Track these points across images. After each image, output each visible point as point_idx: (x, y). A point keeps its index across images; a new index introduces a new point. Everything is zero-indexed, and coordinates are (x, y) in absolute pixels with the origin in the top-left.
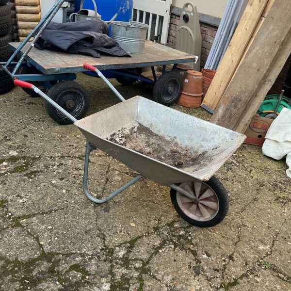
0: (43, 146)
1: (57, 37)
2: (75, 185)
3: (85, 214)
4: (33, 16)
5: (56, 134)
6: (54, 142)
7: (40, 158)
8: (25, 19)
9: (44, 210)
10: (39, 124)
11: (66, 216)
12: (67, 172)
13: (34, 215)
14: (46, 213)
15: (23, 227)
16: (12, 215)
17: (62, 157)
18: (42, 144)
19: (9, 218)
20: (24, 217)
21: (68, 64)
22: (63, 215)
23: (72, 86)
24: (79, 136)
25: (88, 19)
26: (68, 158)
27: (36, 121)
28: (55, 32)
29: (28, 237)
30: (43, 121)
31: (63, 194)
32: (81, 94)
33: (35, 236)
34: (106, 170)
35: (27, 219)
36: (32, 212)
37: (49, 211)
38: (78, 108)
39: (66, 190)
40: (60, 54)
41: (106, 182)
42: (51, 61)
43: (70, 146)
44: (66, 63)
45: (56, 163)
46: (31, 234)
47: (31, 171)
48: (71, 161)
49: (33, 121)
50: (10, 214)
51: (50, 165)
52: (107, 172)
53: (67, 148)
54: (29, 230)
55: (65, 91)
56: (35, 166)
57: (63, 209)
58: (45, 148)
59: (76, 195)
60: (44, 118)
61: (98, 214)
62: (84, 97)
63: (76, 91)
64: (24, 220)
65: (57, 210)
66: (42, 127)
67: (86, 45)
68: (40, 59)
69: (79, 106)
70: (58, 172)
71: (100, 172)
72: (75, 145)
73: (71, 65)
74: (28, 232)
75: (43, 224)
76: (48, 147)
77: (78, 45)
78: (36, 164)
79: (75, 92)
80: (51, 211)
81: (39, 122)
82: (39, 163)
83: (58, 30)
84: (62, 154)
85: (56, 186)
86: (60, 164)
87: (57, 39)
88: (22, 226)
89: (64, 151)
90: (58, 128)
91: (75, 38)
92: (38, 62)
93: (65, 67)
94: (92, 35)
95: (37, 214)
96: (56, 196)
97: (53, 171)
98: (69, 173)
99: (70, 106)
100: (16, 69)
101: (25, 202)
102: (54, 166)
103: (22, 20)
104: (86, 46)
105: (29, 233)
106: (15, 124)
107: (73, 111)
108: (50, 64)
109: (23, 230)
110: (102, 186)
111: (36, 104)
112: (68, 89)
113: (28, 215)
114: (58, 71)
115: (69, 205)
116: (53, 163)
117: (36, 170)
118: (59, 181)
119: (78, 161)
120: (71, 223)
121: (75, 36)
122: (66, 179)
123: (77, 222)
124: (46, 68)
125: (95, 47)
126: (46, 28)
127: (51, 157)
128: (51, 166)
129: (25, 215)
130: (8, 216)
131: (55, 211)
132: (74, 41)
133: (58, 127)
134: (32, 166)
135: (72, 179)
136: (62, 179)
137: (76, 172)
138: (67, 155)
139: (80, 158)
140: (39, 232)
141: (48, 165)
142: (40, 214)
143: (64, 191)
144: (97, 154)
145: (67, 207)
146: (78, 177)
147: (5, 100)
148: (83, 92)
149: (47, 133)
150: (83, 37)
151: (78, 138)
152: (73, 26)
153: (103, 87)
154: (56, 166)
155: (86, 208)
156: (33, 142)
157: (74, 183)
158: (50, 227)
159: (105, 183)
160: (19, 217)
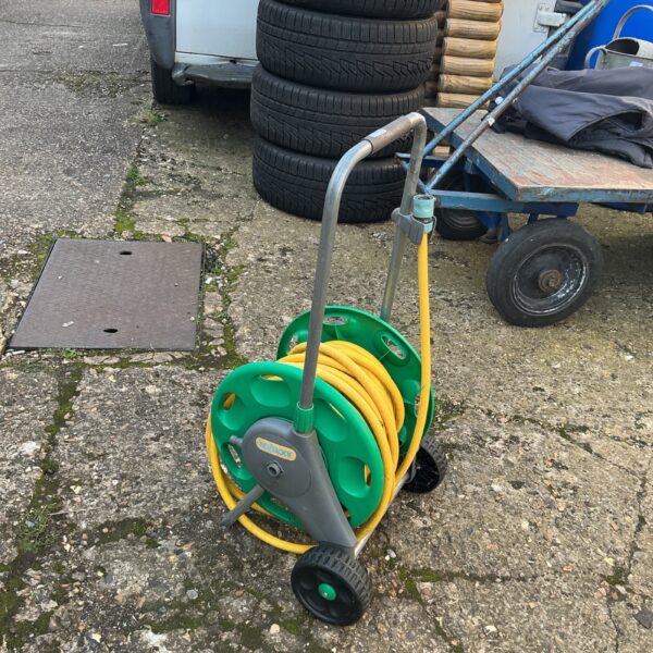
0: (468, 376)
1: (553, 106)
2: (554, 514)
3: (583, 615)
4: (481, 46)
5: (500, 348)
6: (496, 371)
7: (461, 409)
8: (461, 50)
9: (476, 569)
10: (460, 313)
11: (532, 605)
12: (530, 467)
13: (451, 577)
14: (482, 581)
15: (424, 604)
16: (399, 558)
17: (516, 417)
18: (467, 370)
19: (391, 564)
20: (426, 574)
21: (573, 179)
22: (526, 601)
23: (568, 235)
24: (558, 366)
25: (634, 64)
26: (532, 425)
27: (451, 305)
28: (549, 93)
29: (437, 640)
30: (469, 307)
31: (521, 531)
32: (584, 257)
33: (454, 643)
34: (638, 488)
35: (433, 581)
36: (447, 565)
37: (488, 576)
38: (564, 291)
39: (531, 524)
40: (545, 147)
41: (639, 528)
42: (530, 168)
43: (536, 389)
44: (565, 174)
45: (503, 434)
46: (443, 634)
47: (441, 440)
48: (539, 436)
49: (446, 304)
50: (393, 555)
51: (487, 434)
52: (640, 495)
53: (529, 395)
54: (440, 619)
55: (545, 246)
56: (450, 430)
57: (524, 580)
58: (474, 384)
59: (557, 545)
60: (471, 299)
61: (621, 626)
62: (590, 265)
63: (575, 248)
64: (428, 585)
65: (508, 579)
66: (467, 324)
67: (620, 130)
68: (502, 157)
69: (568, 287)
70: (507, 462)
71: (619, 490)
72: (549, 391)
73: (580, 182)
74: (437, 623)
75: (473, 613)
76: (481, 382)
77: (599, 128)
78: (453, 422)
79: (570, 251)
80: (492, 578)
81: (460, 310)
82: (461, 423)
83: (557, 87)
84: (517, 410)
85: (504, 503)
86: (512, 437)
87: (550, 111)
88: (420, 600)
89: (522, 403)
90: (505, 332)
91: (598, 111)
92: (498, 166)
93: (567, 187)
94: (645, 108)
95: (457, 575)
96: (504, 533)
97: (493, 453)
98: (535, 471)
99: (548, 284)
100: (438, 177)
101: (429, 528)
102: (496, 439)
103: (456, 54)
104: (618, 134)
105: (439, 631)
106: (407, 305)
107: (549, 295)
108: (530, 176)
109: (425, 615)
110: (627, 538)
111: (451, 259)
112: (556, 240)
113: (436, 572)
114: (548, 195)
115: (539, 571)
116: (494, 431)
117: (453, 440)
118: (511, 489)
119: (558, 440)
120: (545, 632)
121: (598, 105)
122: (530, 489)
123: (562, 636)
124: (520, 185)
125: (641, 138)
126: (533, 82)
127: (489, 413)
128: (488, 439)
129: (429, 569)
130: (387, 558)
131: (504, 579)
132: (594, 120)
133: (504, 330)
134: (444, 428)
135: (544, 494)
136: (517, 485)
137: (552, 473)
138: (529, 416)
139: (562, 432)
140: (465, 634)
141: (481, 435)
142: (466, 578)
143: (525, 525)
144: (608, 431)
145: (535, 577)
146: (559, 490)
147: (383, 237)
148: (590, 252)
149: (477, 342)
150: (620, 110)
151: (555, 371)
152: (598, 82)
153: (614, 234)
154: (501, 441)
155: (587, 596)
156: (444, 361)
157: (550, 505)
158: (492, 628)
159: (634, 527)
160: (414, 572)
